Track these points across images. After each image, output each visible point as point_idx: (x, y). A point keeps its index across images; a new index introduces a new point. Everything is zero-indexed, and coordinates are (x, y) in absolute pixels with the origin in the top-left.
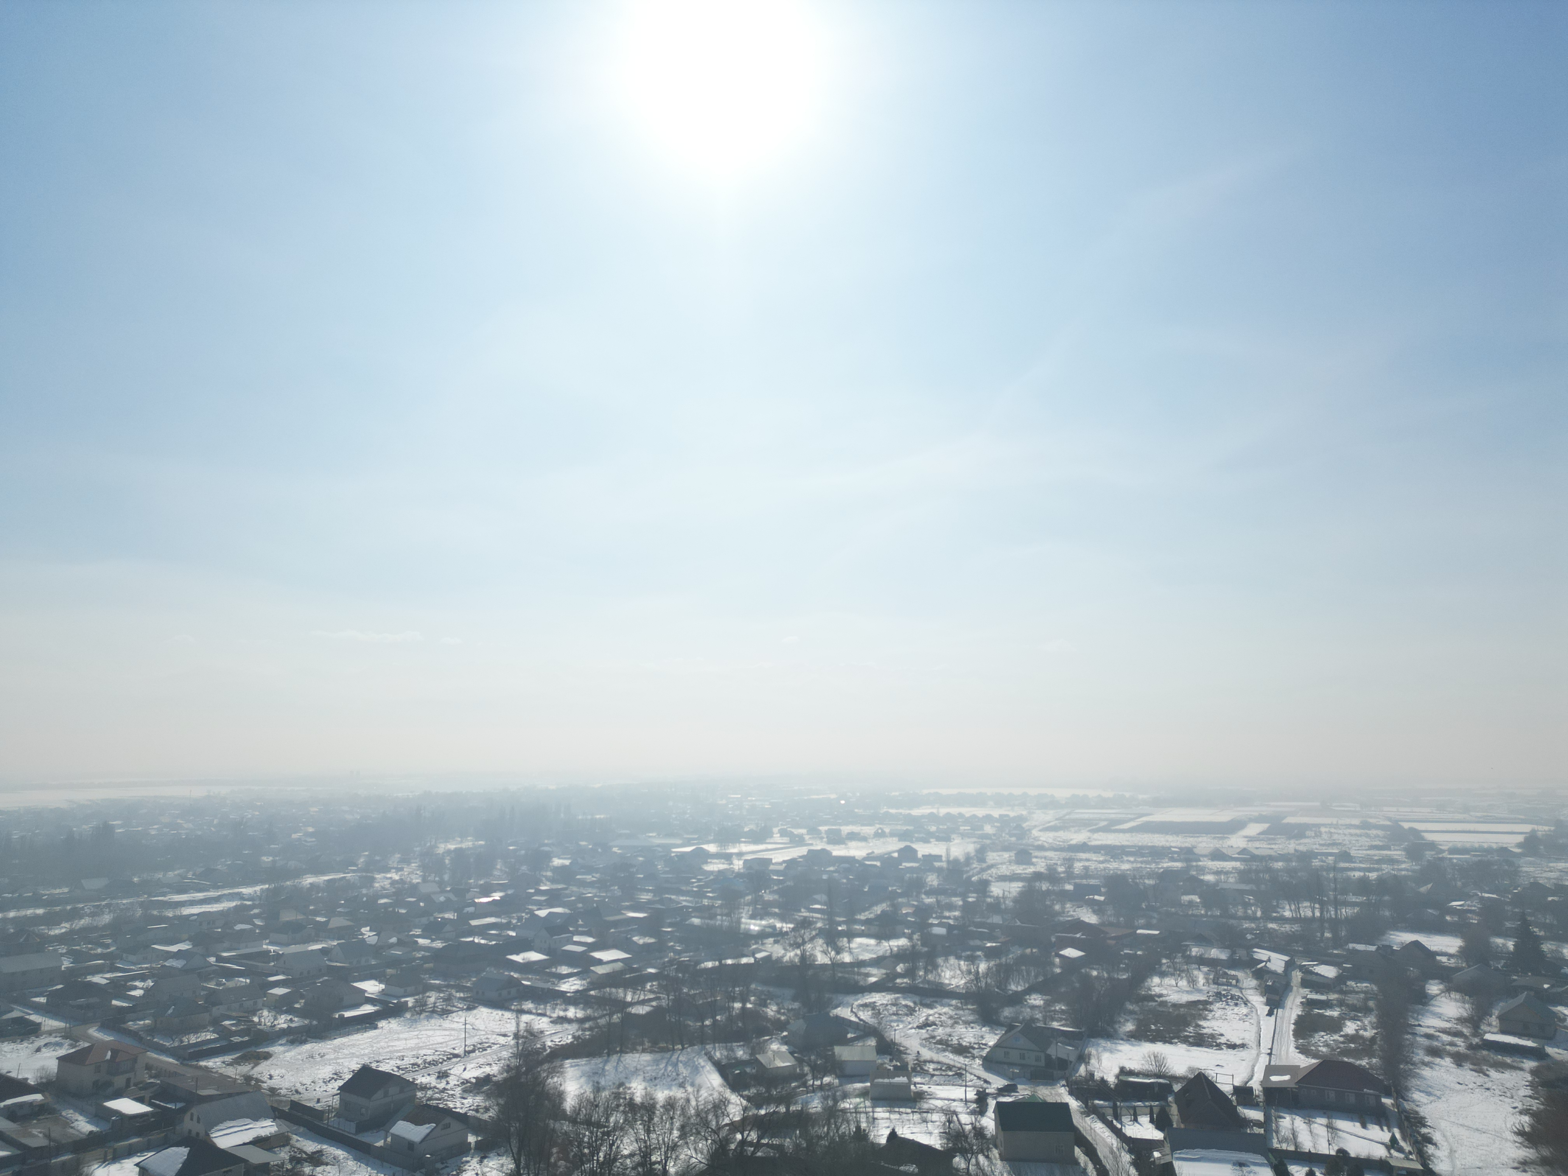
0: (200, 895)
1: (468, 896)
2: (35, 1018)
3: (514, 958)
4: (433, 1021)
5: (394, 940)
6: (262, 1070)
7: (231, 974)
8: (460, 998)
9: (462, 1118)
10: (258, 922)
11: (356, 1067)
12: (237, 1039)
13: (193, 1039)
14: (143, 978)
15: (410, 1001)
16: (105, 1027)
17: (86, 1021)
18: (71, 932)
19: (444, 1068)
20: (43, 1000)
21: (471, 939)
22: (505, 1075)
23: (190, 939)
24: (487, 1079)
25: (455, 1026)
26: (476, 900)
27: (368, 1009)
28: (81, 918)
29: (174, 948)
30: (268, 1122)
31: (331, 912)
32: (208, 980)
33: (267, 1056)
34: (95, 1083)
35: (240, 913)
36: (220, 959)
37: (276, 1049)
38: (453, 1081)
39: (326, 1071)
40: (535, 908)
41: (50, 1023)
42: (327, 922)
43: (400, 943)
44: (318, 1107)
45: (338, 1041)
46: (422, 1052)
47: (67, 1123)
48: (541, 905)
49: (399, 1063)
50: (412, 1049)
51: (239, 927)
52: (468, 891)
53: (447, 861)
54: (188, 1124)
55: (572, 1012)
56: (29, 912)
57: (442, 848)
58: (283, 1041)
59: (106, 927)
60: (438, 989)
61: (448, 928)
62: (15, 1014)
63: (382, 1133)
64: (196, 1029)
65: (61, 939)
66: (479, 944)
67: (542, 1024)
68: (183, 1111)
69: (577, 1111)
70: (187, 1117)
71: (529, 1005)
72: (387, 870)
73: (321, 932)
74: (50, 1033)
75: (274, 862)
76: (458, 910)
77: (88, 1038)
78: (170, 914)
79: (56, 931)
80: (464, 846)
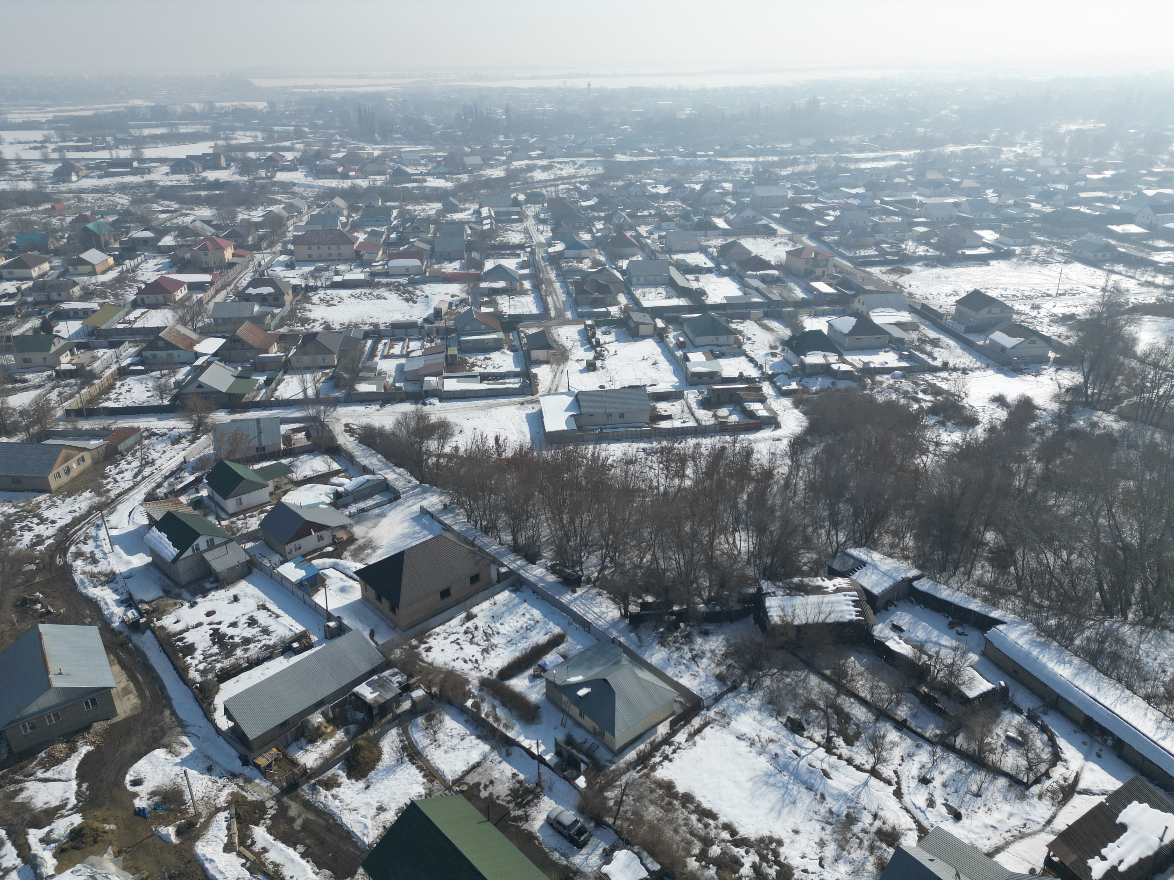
0: (872, 155)
1: (1081, 172)
2: (774, 226)
3: (1114, 228)
4: (1034, 267)
5: (1011, 202)
6: (905, 280)
7: (890, 213)
8: (1060, 254)
9: (1047, 340)
10: (910, 178)
11: (970, 289)
12: (890, 257)
13: (862, 253)
14: (834, 209)
15: (1018, 250)
16: (811, 237)
17: (801, 232)
18: (793, 174)
19: (1037, 302)
20: (777, 215)
21: (1077, 208)
22: (1088, 316)
23: (864, 186)
24: (1072, 317)
25: (1052, 273)
26: (1088, 176)
27: (984, 251)
28: (799, 165)
29: (854, 191)
30: (906, 314)
31: (964, 175)
32: (874, 215)
33: (909, 272)
34: (806, 270)
35: (898, 170)
36: (883, 202)
37: (915, 268)
38: (1043, 312)
39: (948, 289)
40: (1144, 187)
41: (782, 230)
42: (960, 183)
43: (1016, 205)
44: (940, 311)
45: (959, 270)
46: (1022, 288)
47: (791, 290)
48: (1150, 185)
49: (1003, 292)
50: (1014, 285)
51: (897, 180)
52: (1082, 167)
53: (1067, 140)
54: (856, 305)
55: (1160, 279)
56: (770, 158)
57: (1064, 128)
58: (921, 263)
59: (813, 172)
60: (1042, 244)
61: (1059, 197)
62: (764, 222)
63: (983, 337)
64: (865, 247)
65: (788, 178)
66: (1083, 214)
67: (1129, 284)
68: (854, 296)
69: (1147, 355)
70: (857, 300)
71: (1120, 268)
72: (1013, 144)
73: (955, 189)
74: (782, 236)
75: (925, 132)
76: (1071, 183)
77: (802, 243)
78: (852, 166)
79: (785, 172)
80: (1085, 127)
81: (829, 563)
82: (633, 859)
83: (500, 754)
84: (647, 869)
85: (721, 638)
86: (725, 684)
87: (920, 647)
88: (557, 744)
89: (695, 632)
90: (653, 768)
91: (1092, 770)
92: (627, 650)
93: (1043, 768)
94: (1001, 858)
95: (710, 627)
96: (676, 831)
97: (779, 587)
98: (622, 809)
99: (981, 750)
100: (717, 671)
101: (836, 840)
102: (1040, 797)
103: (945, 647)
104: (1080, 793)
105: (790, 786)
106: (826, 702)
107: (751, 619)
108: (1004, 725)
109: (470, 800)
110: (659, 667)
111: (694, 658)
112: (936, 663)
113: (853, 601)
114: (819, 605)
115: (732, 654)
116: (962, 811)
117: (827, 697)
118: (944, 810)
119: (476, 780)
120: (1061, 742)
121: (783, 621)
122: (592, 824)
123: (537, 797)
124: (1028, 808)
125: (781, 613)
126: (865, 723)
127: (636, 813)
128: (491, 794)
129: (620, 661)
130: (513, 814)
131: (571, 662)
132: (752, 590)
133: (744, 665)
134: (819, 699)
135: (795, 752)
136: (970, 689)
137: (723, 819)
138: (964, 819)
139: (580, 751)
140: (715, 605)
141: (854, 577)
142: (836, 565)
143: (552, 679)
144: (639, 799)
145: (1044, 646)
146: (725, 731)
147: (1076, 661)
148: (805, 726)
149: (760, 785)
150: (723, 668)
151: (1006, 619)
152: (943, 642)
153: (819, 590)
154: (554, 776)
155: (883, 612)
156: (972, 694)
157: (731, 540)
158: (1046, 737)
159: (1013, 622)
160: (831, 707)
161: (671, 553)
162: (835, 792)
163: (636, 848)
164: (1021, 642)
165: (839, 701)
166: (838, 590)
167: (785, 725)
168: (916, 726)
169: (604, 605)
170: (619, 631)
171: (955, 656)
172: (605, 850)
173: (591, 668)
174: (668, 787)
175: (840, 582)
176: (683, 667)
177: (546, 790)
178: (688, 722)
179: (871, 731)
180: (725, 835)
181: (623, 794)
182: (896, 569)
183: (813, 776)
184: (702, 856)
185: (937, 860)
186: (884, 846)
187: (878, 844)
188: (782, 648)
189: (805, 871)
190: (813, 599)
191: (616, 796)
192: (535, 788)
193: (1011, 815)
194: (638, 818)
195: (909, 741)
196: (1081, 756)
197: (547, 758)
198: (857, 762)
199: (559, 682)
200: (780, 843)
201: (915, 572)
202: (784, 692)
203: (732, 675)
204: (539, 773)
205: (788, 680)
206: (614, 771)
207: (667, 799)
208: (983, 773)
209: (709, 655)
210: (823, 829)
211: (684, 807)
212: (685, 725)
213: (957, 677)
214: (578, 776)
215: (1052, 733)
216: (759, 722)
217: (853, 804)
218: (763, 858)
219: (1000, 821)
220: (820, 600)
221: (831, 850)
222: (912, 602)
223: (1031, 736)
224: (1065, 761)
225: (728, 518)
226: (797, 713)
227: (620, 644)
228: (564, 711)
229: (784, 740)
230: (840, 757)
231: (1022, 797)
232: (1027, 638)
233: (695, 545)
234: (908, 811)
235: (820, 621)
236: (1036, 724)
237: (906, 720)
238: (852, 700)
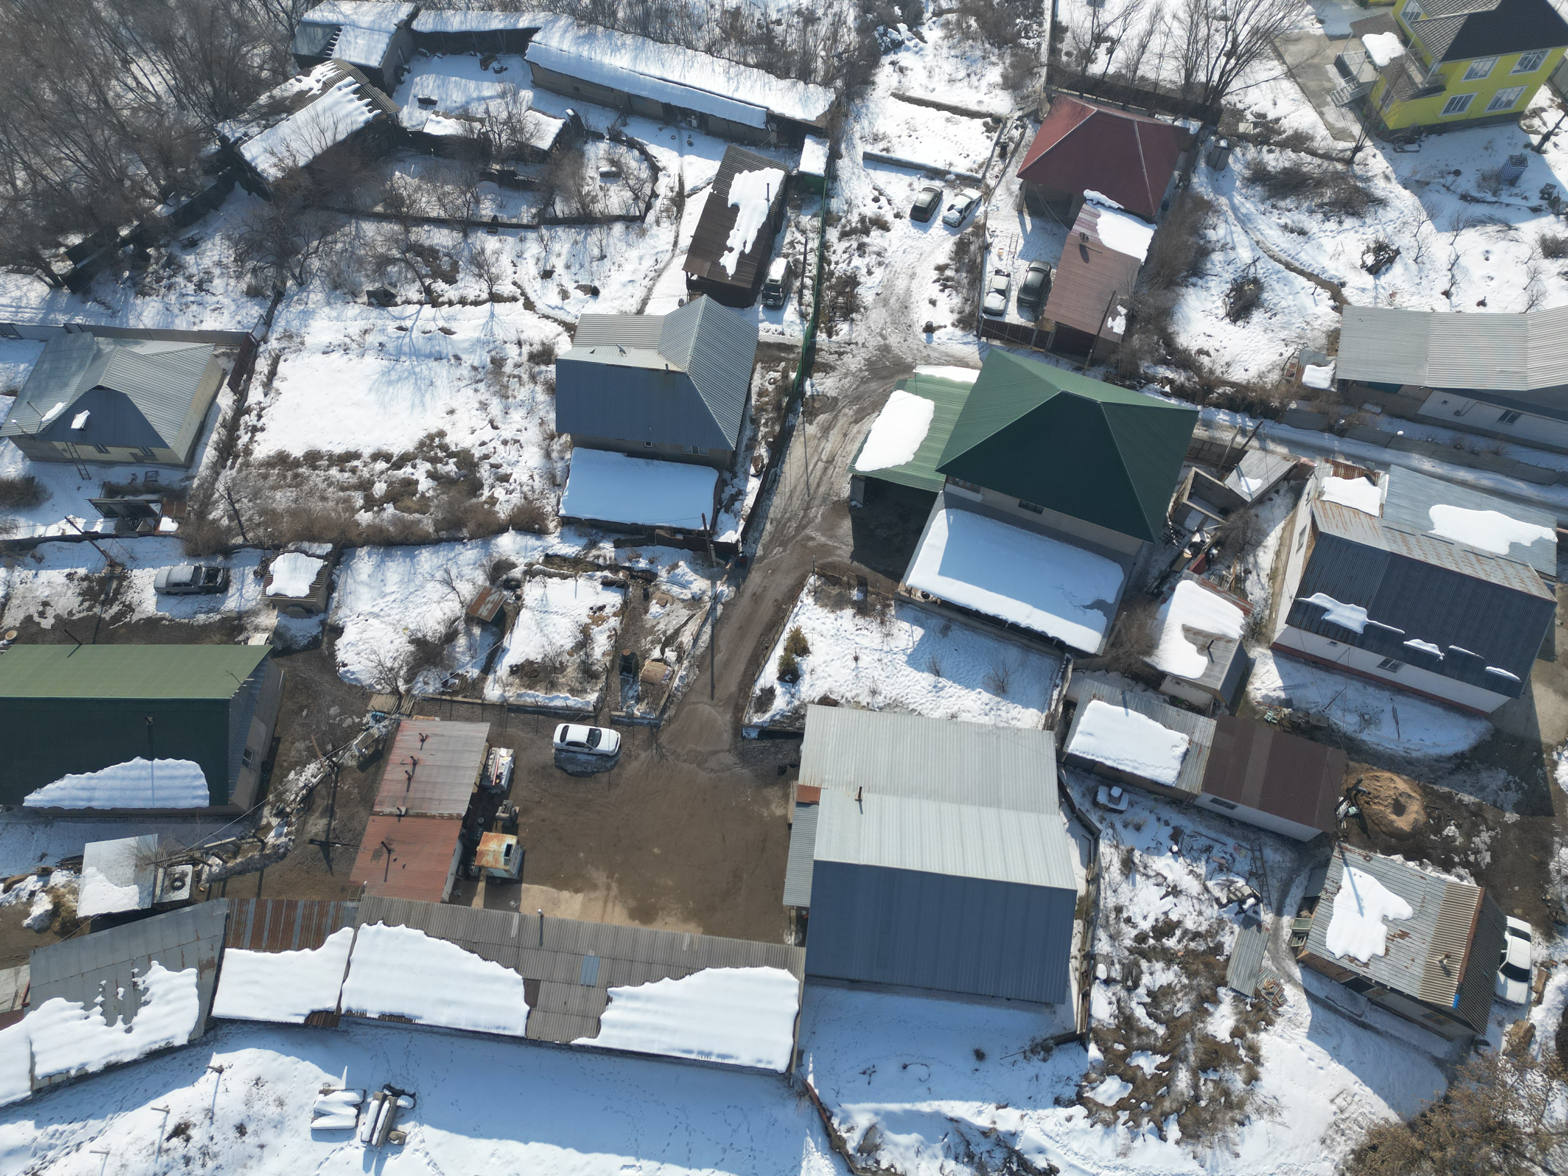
81: (291, 50)
82: (296, 559)
83: (26, 566)
84: (319, 557)
85: (217, 239)
86: (265, 297)
87: (464, 115)
88: (97, 505)
89: (177, 251)
90: (248, 452)
91: (690, 164)
92: (98, 331)
93: (647, 190)
94: (649, 310)
95: (193, 232)
96: (324, 499)
97: (247, 122)
98: (243, 519)
99: (584, 206)
100: (244, 287)
101: (495, 393)
102: (658, 223)
103: (491, 98)
104: (689, 196)
105: (417, 370)
106: (398, 248)
107: (240, 190)
108: (592, 163)
109: (34, 642)
110: (161, 326)
111: (200, 287)
112: (491, 125)
113: (355, 92)
114: (315, 119)
115: (247, 252)
116: (596, 284)
117: (397, 241)
118: (580, 294)
119: (21, 616)
120: (653, 149)
121: (283, 170)
122: (220, 559)
123: (123, 578)
124: (652, 242)
125: (274, 160)
126: (454, 247)
127: (263, 512)
128: (57, 617)
129: (99, 350)
130: (107, 616)
131: (29, 394)
132: (214, 147)
133: (271, 258)
134: (389, 249)
135: (401, 328)
136: (541, 138)
137: (367, 452)
138: (602, 292)
139: (136, 492)
140: (177, 197)
141: (335, 55)
142: (304, 49)
143: (19, 432)
144: (256, 495)
145: (590, 37)
146: (304, 354)
147: (629, 39)
148: (393, 291)
149: (384, 389)
150: (248, 278)
151: (538, 23)
152: (486, 93)
153: (302, 99)
154: (126, 542)
155: (398, 87)
156: (545, 143)
157: (130, 82)
158: (636, 153)
159: (547, 22)
160: (408, 251)
161: (53, 151)
162: (467, 345)
163: (291, 546)
164: (565, 47)
165: (413, 238)
166: (326, 86)
167: (370, 304)
168: (509, 218)
169: (11, 286)
170: (65, 312)
171: (507, 104)
172: (255, 573)
173: (66, 385)
174: (282, 460)
175: (322, 71)
176: (194, 307)
177: (128, 564)
178: (251, 372)
179: (466, 253)
180: (381, 465)
181: (232, 504)
182: (382, 15)
183: (435, 342)
184: (370, 503)
185: (598, 348)
186: (543, 368)
187: (537, 369)
188: (305, 208)
189: (483, 444)
190: (301, 116)
191: (225, 511)
192: (112, 572)
193: (641, 258)
194: (271, 516)
195: (510, 240)
196: (675, 154)
197: (98, 528)
198: (471, 298)
199: (32, 430)
200: (442, 434)
201: (406, 9)
202: (343, 265)
203: (266, 280)
204: (103, 552)
205: (339, 246)
206: (200, 486)
207: (289, 474)
208: (597, 230)
209: (217, 271)
210: (476, 391)
211: (315, 468)
212: (250, 378)
213: (521, 130)
214: (158, 522)
215: (641, 145)
216: (338, 318)
217: (491, 346)
218: (434, 460)
219: (634, 272)
220: (313, 113)
221: (496, 406)
222: (424, 55)
223: (623, 160)
224: (664, 168)
225: (101, 48)
226: (374, 281)
227: (81, 328)
228: (72, 461)
229: (380, 322)
230: (451, 303)
231: (643, 233)
232: (569, 36)
233: (82, 118)
234: (547, 317)
235: (330, 143)
236: (621, 142)
237: (495, 217)
238: (426, 227)
